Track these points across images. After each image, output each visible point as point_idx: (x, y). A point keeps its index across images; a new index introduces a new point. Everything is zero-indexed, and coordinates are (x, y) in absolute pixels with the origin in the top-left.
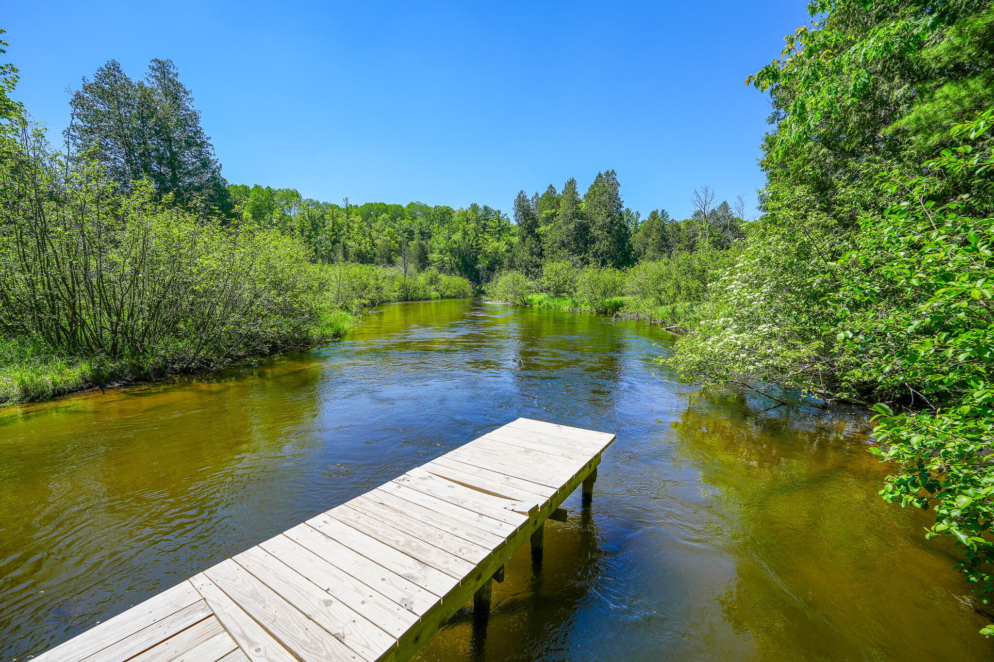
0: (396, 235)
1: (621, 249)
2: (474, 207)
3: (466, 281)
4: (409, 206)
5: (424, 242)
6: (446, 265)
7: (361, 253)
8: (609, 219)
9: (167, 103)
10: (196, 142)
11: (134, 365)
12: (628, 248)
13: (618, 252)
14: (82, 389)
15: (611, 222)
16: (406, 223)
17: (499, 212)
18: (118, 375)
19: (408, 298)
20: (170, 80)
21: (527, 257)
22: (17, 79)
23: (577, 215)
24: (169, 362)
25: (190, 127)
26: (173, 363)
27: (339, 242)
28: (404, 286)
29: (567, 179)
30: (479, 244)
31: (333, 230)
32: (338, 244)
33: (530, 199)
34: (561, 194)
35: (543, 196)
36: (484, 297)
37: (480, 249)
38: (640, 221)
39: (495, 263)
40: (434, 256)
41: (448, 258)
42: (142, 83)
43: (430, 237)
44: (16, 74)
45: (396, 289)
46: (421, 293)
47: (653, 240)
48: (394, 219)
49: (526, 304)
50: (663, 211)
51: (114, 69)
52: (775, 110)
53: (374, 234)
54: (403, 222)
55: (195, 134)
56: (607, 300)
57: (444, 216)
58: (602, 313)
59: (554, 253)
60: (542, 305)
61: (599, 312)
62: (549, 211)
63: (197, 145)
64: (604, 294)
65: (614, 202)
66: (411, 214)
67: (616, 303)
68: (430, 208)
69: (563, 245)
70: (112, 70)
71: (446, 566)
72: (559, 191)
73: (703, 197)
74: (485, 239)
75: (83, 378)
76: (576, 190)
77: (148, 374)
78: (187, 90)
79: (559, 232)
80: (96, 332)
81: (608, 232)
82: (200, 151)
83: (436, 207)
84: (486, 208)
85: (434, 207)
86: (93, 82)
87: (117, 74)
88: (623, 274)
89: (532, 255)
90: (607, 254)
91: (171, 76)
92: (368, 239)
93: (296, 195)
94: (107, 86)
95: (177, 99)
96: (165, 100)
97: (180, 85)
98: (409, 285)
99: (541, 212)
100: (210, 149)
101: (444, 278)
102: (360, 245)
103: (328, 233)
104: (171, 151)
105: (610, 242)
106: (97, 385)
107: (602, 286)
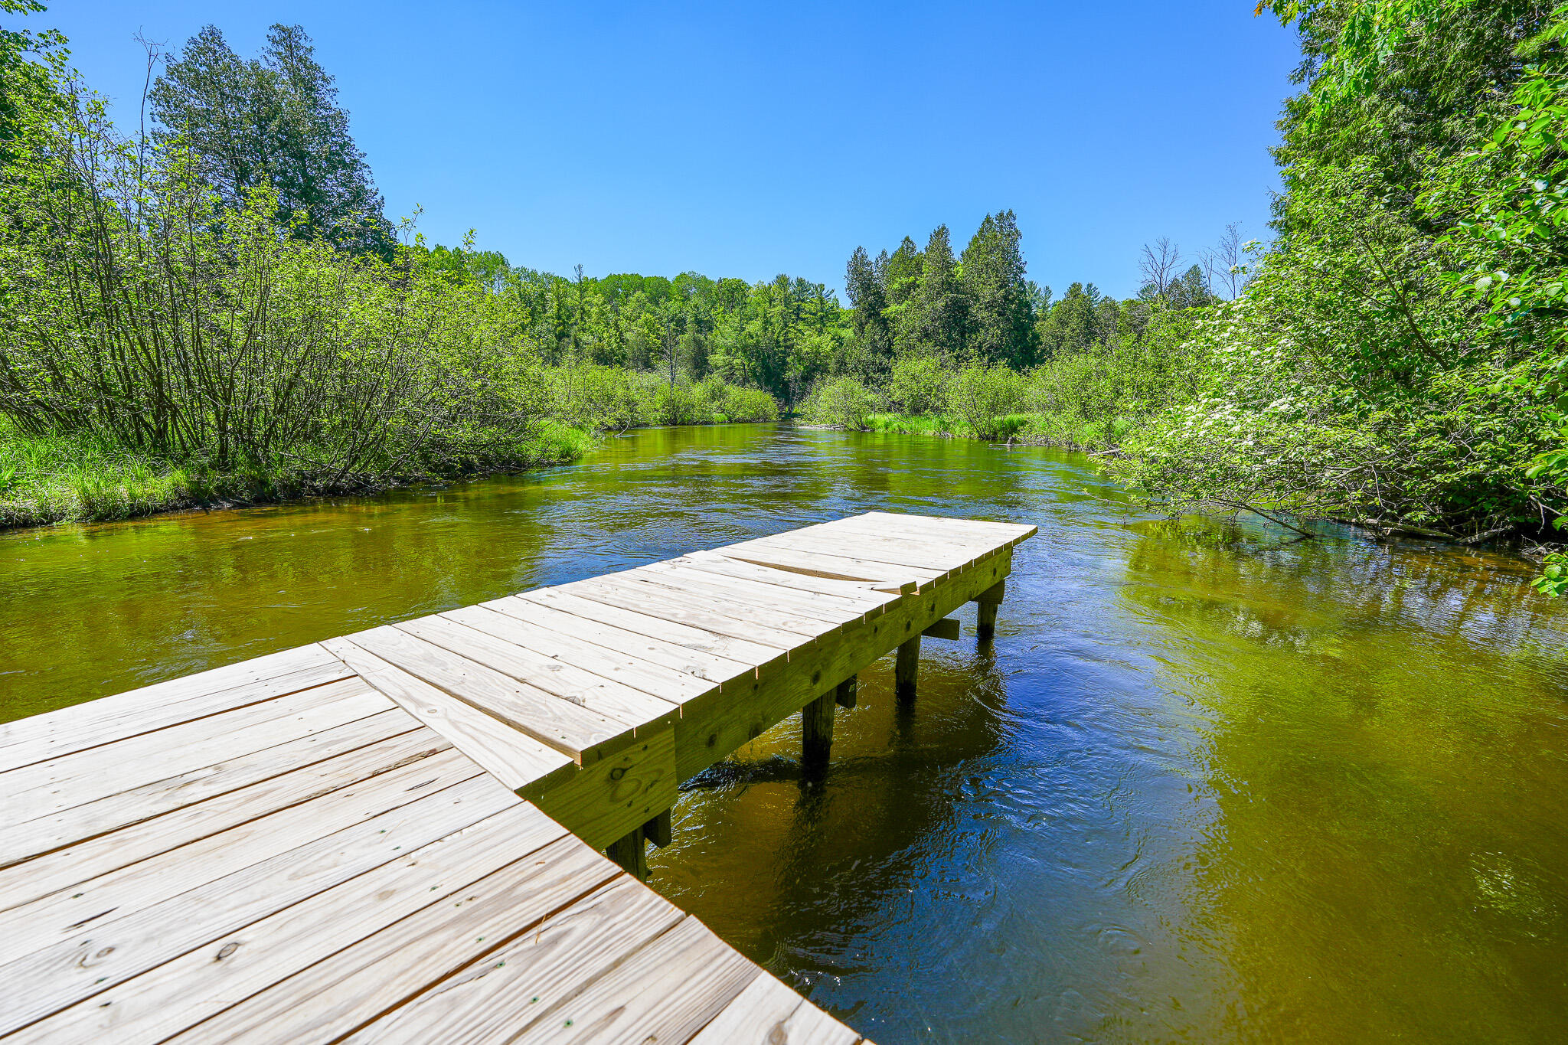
0: (657, 326)
1: (1020, 342)
2: (782, 281)
3: (768, 396)
4: (678, 279)
5: (702, 337)
6: (737, 373)
7: (603, 353)
8: (1002, 292)
9: (296, 96)
10: (342, 160)
11: (254, 478)
12: (1032, 339)
13: (1015, 346)
14: (175, 508)
15: (1005, 298)
16: (674, 306)
17: (822, 286)
18: (228, 492)
19: (677, 421)
20: (301, 59)
21: (866, 355)
22: (66, 55)
23: (949, 285)
24: (306, 478)
25: (334, 136)
26: (314, 480)
27: (568, 336)
28: (670, 402)
29: (934, 227)
30: (789, 340)
31: (559, 318)
32: (566, 340)
33: (874, 261)
34: (924, 251)
35: (894, 255)
36: (797, 420)
37: (792, 346)
38: (1051, 302)
39: (814, 370)
40: (717, 359)
41: (739, 361)
42: (258, 62)
43: (711, 329)
44: (65, 46)
45: (658, 406)
46: (697, 414)
47: (1073, 330)
48: (654, 300)
49: (865, 428)
50: (1090, 286)
51: (213, 40)
52: (1306, 57)
53: (623, 324)
54: (669, 304)
55: (342, 147)
56: (996, 418)
57: (733, 294)
58: (988, 439)
59: (910, 347)
60: (890, 429)
61: (983, 438)
62: (904, 280)
63: (345, 166)
64: (993, 409)
65: (1010, 264)
66: (682, 291)
67: (1011, 422)
68: (711, 283)
69: (926, 335)
70: (210, 42)
71: (762, 637)
72: (921, 247)
73: (1158, 257)
74: (800, 331)
75: (176, 492)
76: (949, 245)
77: (274, 491)
78: (327, 75)
79: (919, 313)
80: (194, 429)
81: (1000, 314)
82: (350, 176)
83: (720, 281)
84: (800, 282)
85: (717, 280)
86: (181, 61)
87: (217, 48)
88: (1024, 378)
89: (875, 353)
90: (997, 349)
91: (301, 53)
92: (613, 331)
93: (500, 260)
94: (204, 68)
95: (311, 89)
96: (293, 92)
97: (317, 68)
98: (677, 400)
99: (892, 281)
100: (365, 173)
101: (734, 391)
102: (600, 341)
103: (550, 321)
104: (304, 175)
105: (1002, 330)
106: (197, 503)
107: (989, 394)
